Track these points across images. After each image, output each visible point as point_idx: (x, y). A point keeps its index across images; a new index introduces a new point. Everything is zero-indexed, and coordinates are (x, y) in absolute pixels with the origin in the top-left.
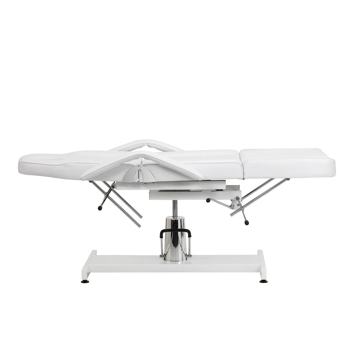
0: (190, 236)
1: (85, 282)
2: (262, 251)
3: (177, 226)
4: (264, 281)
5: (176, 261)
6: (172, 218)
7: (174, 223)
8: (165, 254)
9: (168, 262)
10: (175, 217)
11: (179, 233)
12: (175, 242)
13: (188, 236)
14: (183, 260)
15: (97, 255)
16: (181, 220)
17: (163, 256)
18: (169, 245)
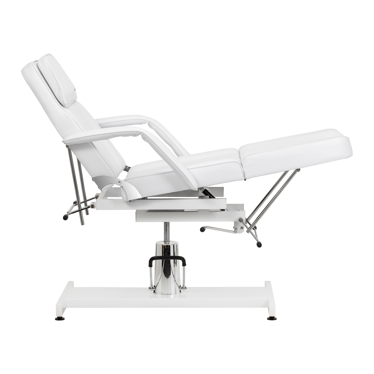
0: (184, 264)
1: (60, 319)
2: (270, 282)
3: (169, 253)
4: (272, 318)
5: (167, 294)
6: (163, 244)
7: (166, 249)
8: (155, 286)
9: (158, 295)
10: (167, 242)
11: (172, 261)
12: (167, 271)
13: (182, 264)
14: (176, 293)
15: (74, 287)
16: (174, 246)
17: (152, 288)
18: (160, 275)
